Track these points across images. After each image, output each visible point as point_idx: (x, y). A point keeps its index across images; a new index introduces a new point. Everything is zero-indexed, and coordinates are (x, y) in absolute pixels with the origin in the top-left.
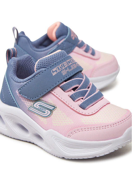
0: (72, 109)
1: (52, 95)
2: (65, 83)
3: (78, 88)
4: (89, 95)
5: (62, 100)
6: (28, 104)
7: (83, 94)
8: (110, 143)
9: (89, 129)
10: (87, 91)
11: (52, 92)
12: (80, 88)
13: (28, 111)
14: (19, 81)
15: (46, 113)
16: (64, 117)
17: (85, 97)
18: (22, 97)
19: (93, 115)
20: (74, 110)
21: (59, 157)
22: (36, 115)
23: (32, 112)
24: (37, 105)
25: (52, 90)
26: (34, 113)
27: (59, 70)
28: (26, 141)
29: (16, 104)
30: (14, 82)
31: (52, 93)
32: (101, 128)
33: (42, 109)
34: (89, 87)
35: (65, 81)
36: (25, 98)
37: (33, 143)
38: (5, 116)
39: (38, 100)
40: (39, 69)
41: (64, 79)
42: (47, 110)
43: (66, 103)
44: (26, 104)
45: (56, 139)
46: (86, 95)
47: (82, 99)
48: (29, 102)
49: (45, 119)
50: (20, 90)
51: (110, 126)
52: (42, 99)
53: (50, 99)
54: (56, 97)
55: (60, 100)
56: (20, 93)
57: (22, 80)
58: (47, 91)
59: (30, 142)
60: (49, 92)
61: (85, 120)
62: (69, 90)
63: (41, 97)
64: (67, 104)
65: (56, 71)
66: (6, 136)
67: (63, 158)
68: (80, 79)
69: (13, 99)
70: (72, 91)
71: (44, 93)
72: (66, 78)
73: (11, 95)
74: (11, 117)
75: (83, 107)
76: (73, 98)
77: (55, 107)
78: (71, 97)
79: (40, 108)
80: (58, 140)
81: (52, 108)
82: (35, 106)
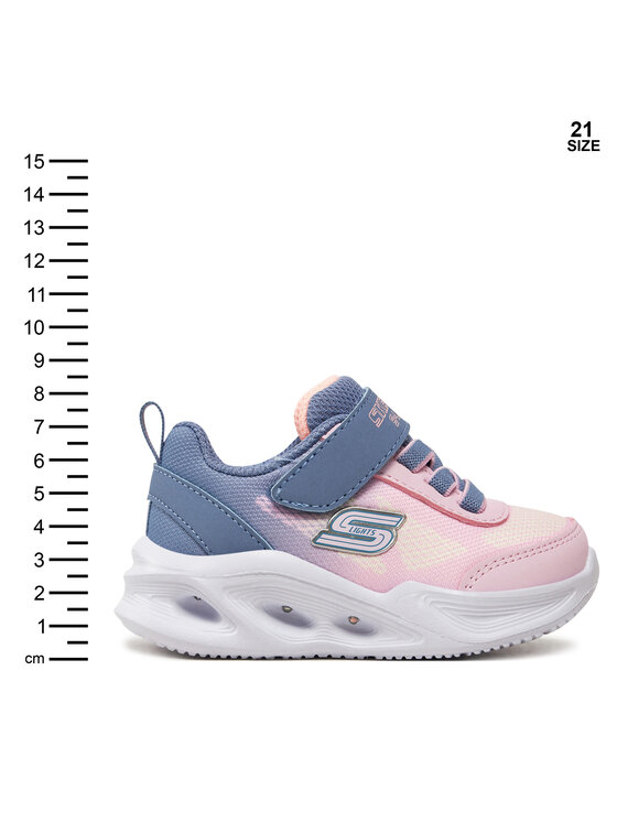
1: (386, 485)
2: (404, 449)
5: (416, 492)
6: (310, 528)
11: (383, 477)
13: (313, 551)
15: (379, 538)
16: (435, 540)
18: (282, 513)
22: (344, 555)
23: (327, 548)
24: (342, 522)
26: (336, 549)
27: (383, 414)
29: (259, 541)
33: (364, 531)
38: (225, 588)
40: (323, 420)
42: (378, 531)
44: (302, 529)
45: (433, 602)
48: (315, 523)
49: (377, 559)
50: (278, 490)
52: (356, 502)
53: (379, 498)
56: (280, 499)
60: (374, 480)
63: (351, 498)
65: (378, 415)
70: (428, 469)
76: (438, 486)
77: (402, 517)
78: (432, 485)
79: (357, 530)
80: (439, 606)
81: (393, 521)
82: (336, 527)
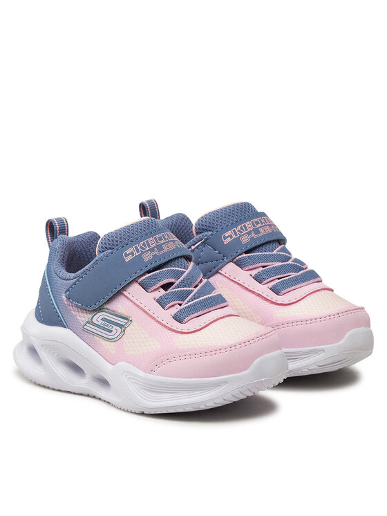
0: (160, 323)
1: (125, 298)
2: (148, 275)
3: (173, 286)
4: (195, 297)
5: (142, 306)
6: (83, 318)
7: (182, 296)
8: (225, 382)
9: (187, 357)
10: (192, 291)
11: (125, 293)
12: (178, 286)
13: (82, 332)
14: (68, 277)
15: (115, 331)
16: (145, 338)
17: (186, 301)
18: (72, 306)
19: (196, 333)
20: (163, 325)
21: (135, 413)
22: (97, 338)
23: (89, 332)
24: (98, 318)
25: (124, 288)
26: (94, 334)
27: (138, 252)
28: (81, 394)
29: (61, 321)
30: (59, 279)
31: (124, 295)
32: (208, 354)
33: (107, 326)
34: (197, 286)
35: (149, 272)
36: (77, 307)
37: (94, 397)
38: (42, 346)
39: (100, 309)
40: (103, 251)
41: (147, 269)
42: (115, 327)
43: (148, 311)
44: (79, 318)
45: (129, 378)
46: (188, 299)
47: (180, 305)
48: (85, 315)
49: (112, 344)
50: (68, 293)
51: (223, 351)
52: (107, 306)
53: (120, 305)
54: (132, 301)
55: (138, 306)
56: (68, 298)
57: (72, 275)
58: (115, 291)
59: (88, 395)
60: (119, 293)
61: (182, 342)
62: (155, 287)
63: (105, 303)
64: (150, 313)
65: (132, 253)
66: (44, 387)
67: (143, 414)
68: (180, 269)
69: (57, 312)
70: (162, 290)
71: (111, 295)
72: (150, 267)
73: (53, 304)
74: (53, 347)
75: (178, 318)
76: (161, 302)
77: (129, 321)
78: (158, 301)
79: (104, 324)
80: (133, 380)
81: (124, 322)
82: (94, 320)
